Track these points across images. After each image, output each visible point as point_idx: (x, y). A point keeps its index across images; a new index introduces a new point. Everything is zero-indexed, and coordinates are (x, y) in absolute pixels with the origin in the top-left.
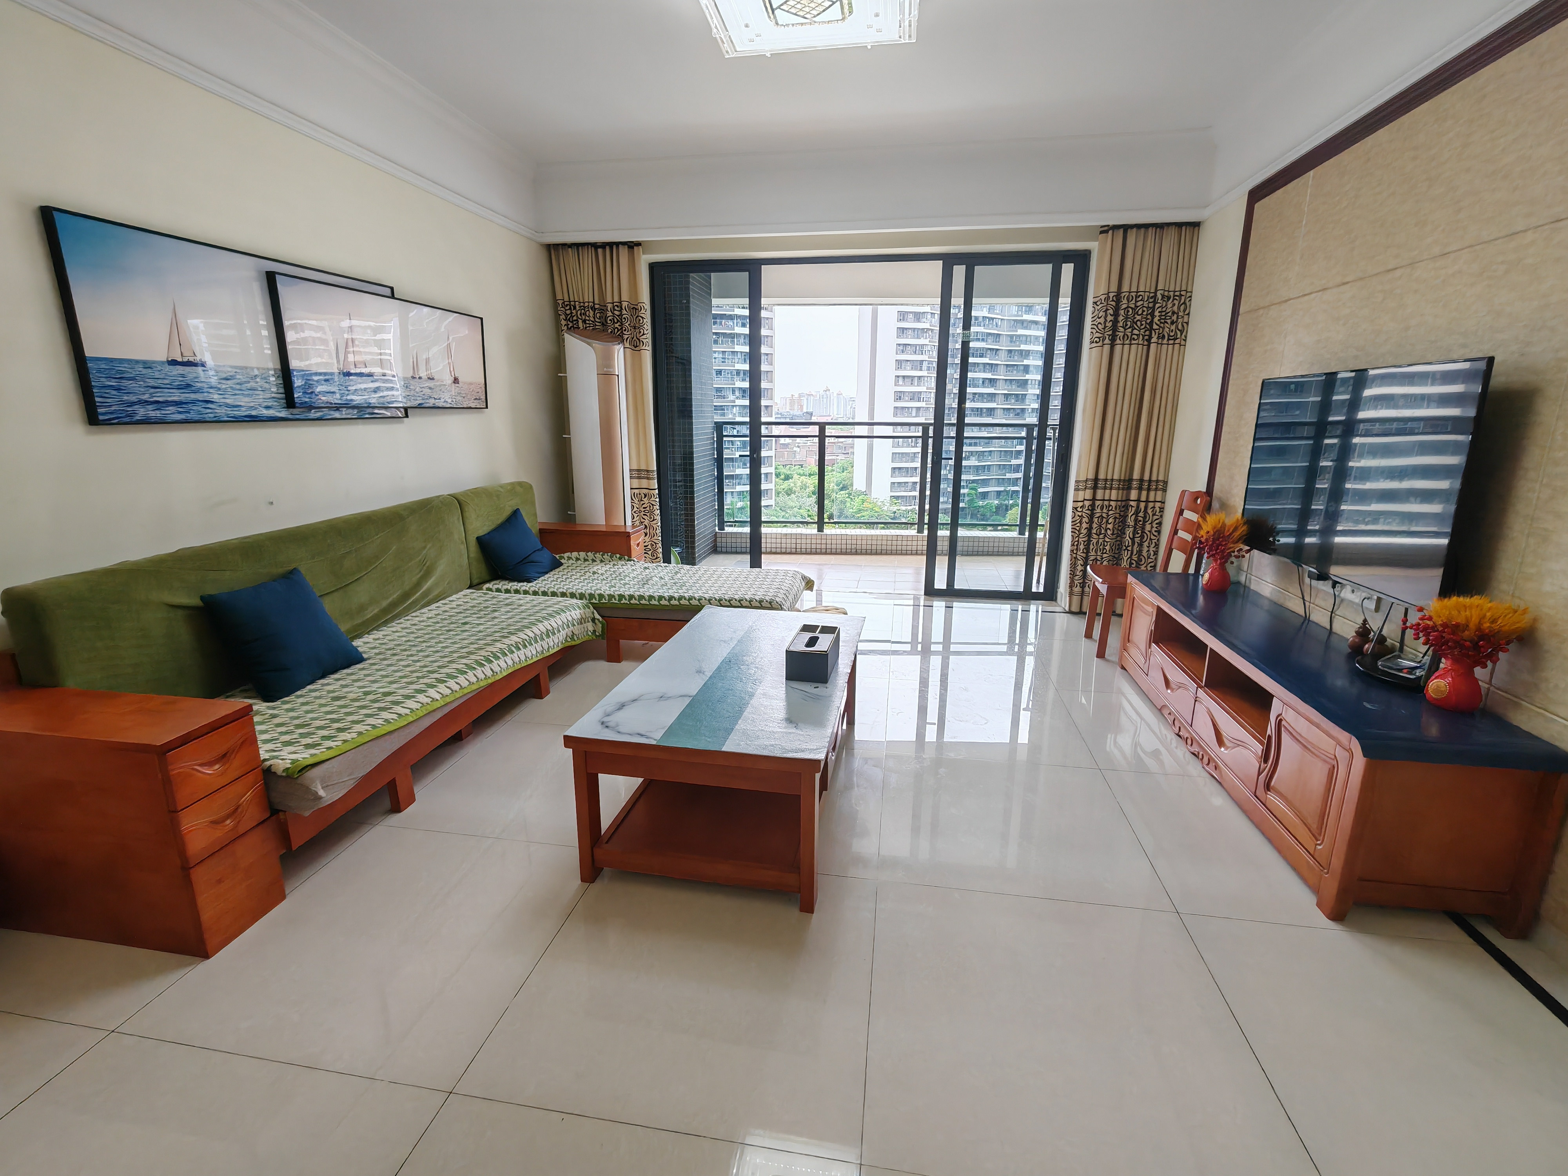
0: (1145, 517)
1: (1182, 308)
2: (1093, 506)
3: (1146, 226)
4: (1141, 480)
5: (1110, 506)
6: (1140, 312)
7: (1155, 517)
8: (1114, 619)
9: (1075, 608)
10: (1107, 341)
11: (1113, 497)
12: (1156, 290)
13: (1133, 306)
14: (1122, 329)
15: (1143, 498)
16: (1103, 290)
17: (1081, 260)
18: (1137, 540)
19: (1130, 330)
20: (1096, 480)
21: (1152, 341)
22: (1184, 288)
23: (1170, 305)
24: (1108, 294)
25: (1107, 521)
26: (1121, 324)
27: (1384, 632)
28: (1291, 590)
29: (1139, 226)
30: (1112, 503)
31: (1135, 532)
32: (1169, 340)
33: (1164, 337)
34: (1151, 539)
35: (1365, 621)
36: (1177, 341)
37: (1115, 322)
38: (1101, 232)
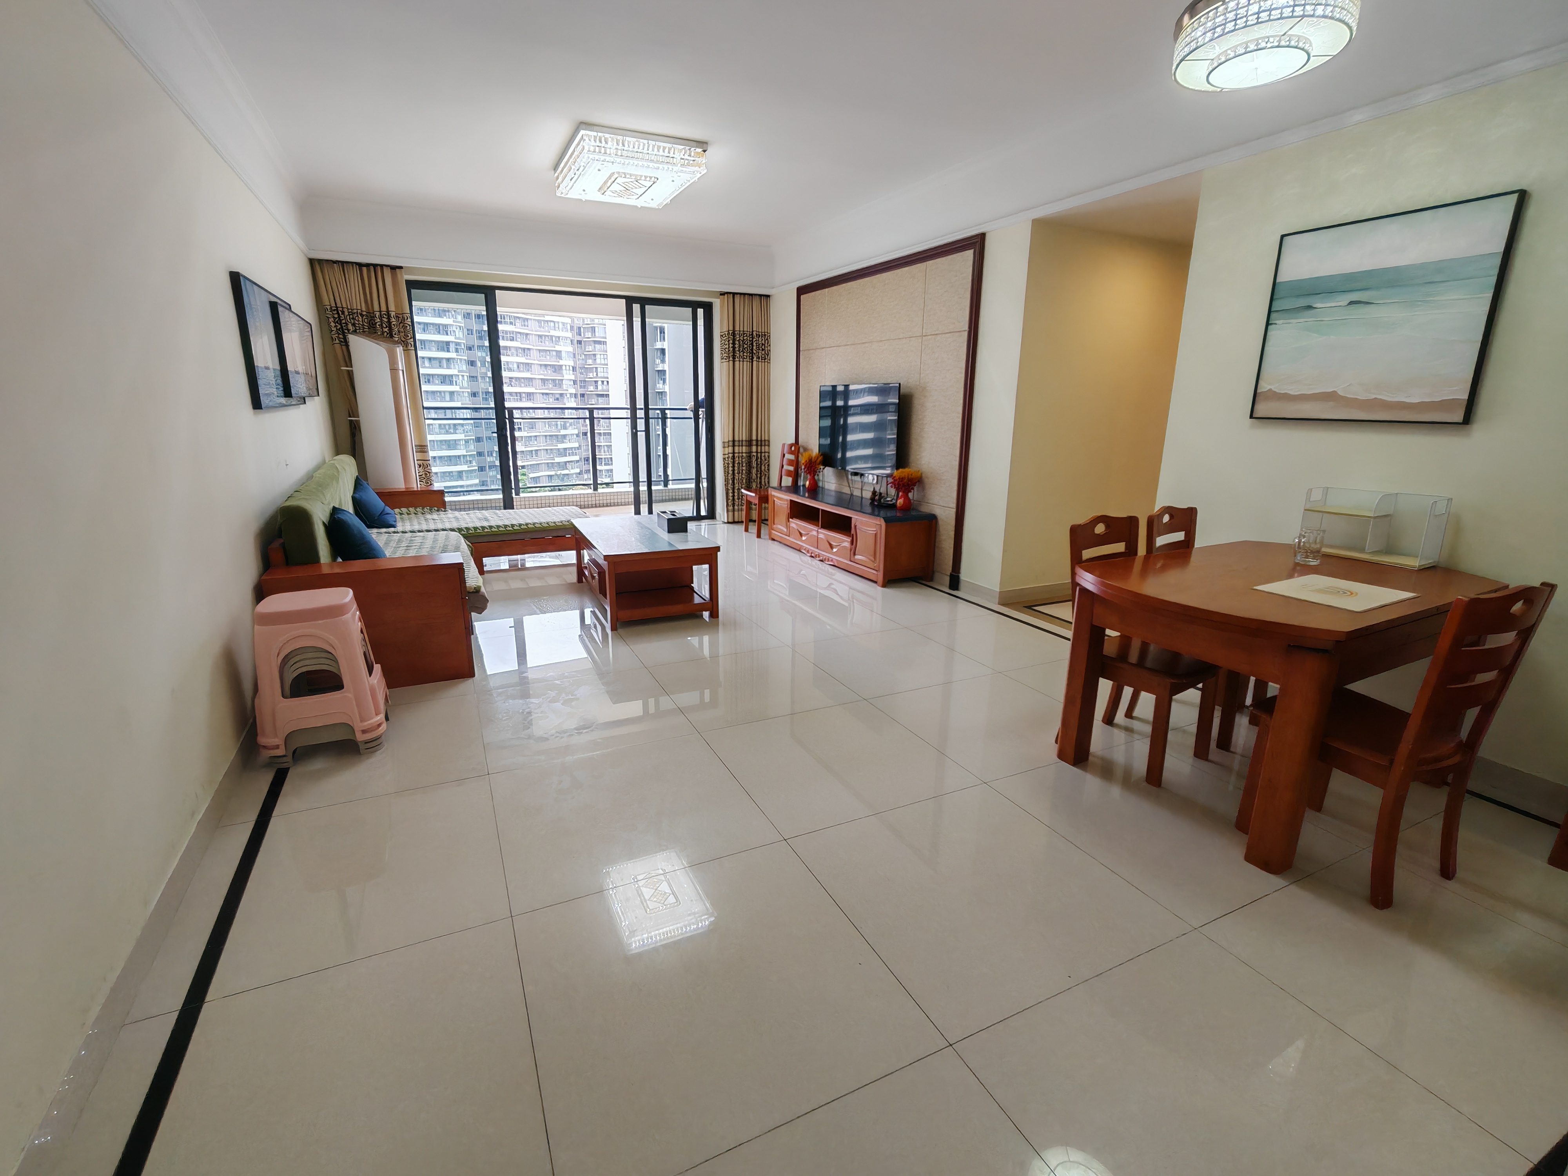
0: (761, 462)
1: (766, 342)
2: (734, 456)
3: (744, 294)
4: (757, 440)
5: (743, 456)
6: (746, 343)
7: (766, 461)
8: (751, 524)
9: (731, 520)
10: (731, 359)
11: (744, 451)
12: (753, 331)
13: (742, 339)
14: (738, 353)
15: (759, 451)
16: (725, 329)
17: (708, 308)
18: (759, 475)
19: (742, 353)
20: (734, 441)
21: (754, 360)
22: (766, 331)
23: (760, 340)
24: (728, 331)
25: (742, 466)
26: (737, 349)
27: (881, 491)
28: (844, 484)
29: (741, 294)
30: (744, 455)
31: (757, 471)
32: (762, 359)
33: (759, 358)
34: (765, 475)
35: (874, 488)
36: (766, 360)
37: (734, 348)
38: (721, 295)
